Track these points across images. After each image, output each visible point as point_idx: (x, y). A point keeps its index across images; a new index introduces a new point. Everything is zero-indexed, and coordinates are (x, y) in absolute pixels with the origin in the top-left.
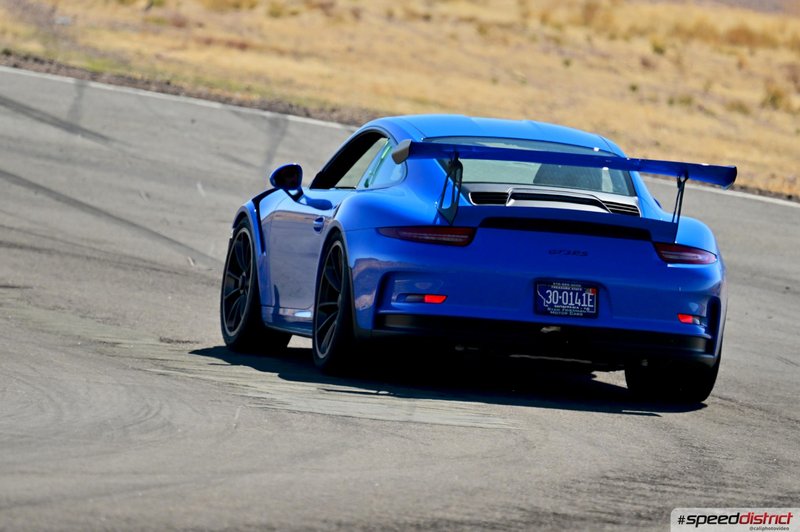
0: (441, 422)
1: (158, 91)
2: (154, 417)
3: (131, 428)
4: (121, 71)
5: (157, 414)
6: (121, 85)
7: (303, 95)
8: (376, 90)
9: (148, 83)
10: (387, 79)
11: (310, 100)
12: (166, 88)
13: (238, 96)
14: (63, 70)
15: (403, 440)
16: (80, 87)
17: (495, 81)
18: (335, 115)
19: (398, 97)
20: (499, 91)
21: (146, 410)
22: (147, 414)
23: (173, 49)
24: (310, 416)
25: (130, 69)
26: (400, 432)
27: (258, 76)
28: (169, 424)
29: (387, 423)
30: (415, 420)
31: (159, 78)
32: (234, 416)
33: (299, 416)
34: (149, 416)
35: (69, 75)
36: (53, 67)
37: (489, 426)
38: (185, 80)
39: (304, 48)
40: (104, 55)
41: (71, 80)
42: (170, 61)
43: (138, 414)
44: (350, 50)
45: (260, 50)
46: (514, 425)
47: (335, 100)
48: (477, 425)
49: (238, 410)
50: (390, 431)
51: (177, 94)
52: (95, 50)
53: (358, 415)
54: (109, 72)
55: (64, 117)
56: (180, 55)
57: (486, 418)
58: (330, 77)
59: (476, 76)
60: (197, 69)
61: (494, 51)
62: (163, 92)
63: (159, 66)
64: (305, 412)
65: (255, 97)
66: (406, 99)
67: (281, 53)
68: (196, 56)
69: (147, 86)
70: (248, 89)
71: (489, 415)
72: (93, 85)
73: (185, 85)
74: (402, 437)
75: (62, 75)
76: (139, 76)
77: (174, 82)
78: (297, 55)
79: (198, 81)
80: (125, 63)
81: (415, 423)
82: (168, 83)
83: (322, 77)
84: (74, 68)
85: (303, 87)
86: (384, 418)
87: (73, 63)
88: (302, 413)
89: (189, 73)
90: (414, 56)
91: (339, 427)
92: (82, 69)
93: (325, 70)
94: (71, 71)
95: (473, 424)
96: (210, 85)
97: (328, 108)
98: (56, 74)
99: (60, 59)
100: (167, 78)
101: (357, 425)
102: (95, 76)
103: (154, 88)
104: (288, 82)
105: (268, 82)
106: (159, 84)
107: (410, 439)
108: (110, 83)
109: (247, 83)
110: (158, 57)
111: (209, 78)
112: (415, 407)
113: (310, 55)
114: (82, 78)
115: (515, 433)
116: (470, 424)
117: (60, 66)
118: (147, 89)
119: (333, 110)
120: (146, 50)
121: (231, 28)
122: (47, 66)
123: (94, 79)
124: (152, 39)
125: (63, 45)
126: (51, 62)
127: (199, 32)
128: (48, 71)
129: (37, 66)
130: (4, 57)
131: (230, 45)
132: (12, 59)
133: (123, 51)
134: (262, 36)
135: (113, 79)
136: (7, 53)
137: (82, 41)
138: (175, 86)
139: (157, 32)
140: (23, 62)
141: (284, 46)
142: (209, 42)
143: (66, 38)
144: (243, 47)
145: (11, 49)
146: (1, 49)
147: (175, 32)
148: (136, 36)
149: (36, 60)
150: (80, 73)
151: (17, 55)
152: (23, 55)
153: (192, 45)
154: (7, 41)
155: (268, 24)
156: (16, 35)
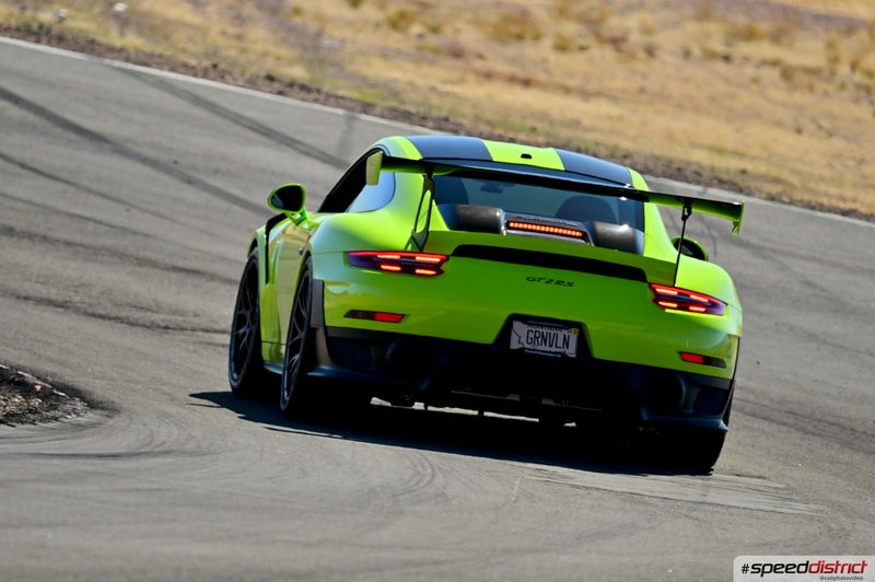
0: (737, 505)
1: (435, 128)
2: (426, 485)
3: (401, 497)
4: (393, 103)
5: (429, 482)
6: (395, 118)
7: (590, 136)
8: (670, 136)
9: (424, 118)
10: (682, 124)
11: (598, 144)
12: (443, 124)
13: (522, 136)
14: (332, 100)
15: (697, 522)
16: (351, 119)
17: (799, 131)
18: (628, 161)
19: (694, 145)
20: (805, 143)
21: (417, 478)
22: (418, 483)
23: (450, 82)
24: (595, 493)
25: (403, 102)
26: (694, 514)
27: (543, 116)
28: (443, 493)
29: (679, 503)
30: (709, 500)
31: (435, 113)
32: (513, 489)
33: (582, 492)
34: (420, 485)
35: (339, 106)
36: (322, 97)
37: (791, 511)
38: (464, 116)
39: (592, 86)
40: (373, 86)
41: (340, 112)
42: (448, 94)
43: (408, 482)
44: (642, 90)
45: (544, 86)
46: (817, 511)
47: (626, 145)
48: (777, 509)
49: (517, 483)
50: (684, 512)
51: (455, 132)
52: (365, 79)
53: (648, 493)
54: (382, 104)
55: (332, 152)
56: (457, 89)
57: (787, 502)
58: (620, 118)
59: (779, 124)
60: (475, 106)
61: (798, 97)
62: (440, 129)
63: (434, 100)
64: (590, 488)
65: (540, 139)
66: (701, 146)
67: (567, 91)
68: (474, 91)
69: (422, 122)
70: (533, 130)
71: (791, 500)
72: (365, 117)
73: (466, 122)
74: (696, 519)
75: (331, 106)
76: (413, 110)
77: (452, 119)
78: (585, 94)
79: (477, 118)
80: (395, 94)
81: (710, 504)
82: (447, 120)
83: (610, 118)
84: (342, 98)
85: (587, 130)
86: (676, 497)
87: (341, 93)
88: (587, 488)
89: (466, 109)
90: (713, 99)
91: (628, 506)
92: (351, 100)
93: (615, 111)
94: (341, 101)
95: (773, 509)
96: (490, 123)
97: (620, 154)
98: (324, 104)
99: (326, 88)
100: (444, 114)
101: (647, 504)
102: (367, 108)
103: (430, 124)
104: (575, 123)
105: (552, 123)
106: (438, 120)
107: (705, 522)
108: (382, 117)
109: (531, 123)
110: (433, 89)
111: (489, 116)
112: (710, 486)
113: (599, 94)
114: (352, 109)
115: (818, 521)
116: (771, 508)
117: (329, 96)
118: (423, 126)
119: (625, 157)
120: (419, 81)
121: (513, 61)
122: (314, 95)
123: (365, 112)
124: (426, 70)
125: (330, 71)
126: (319, 91)
127: (479, 64)
128: (316, 101)
129: (303, 94)
130: (267, 82)
131: (512, 79)
132: (276, 85)
133: (395, 81)
134: (547, 71)
135: (386, 113)
136: (270, 78)
137: (351, 68)
138: (454, 124)
139: (432, 63)
140: (287, 90)
141: (571, 83)
142: (489, 76)
143: (333, 64)
144: (527, 83)
145: (275, 75)
146: (263, 74)
147: (451, 62)
148: (409, 66)
149: (303, 88)
150: (351, 104)
151: (280, 81)
152: (288, 81)
153: (471, 78)
154: (269, 66)
155: (554, 58)
156: (278, 58)
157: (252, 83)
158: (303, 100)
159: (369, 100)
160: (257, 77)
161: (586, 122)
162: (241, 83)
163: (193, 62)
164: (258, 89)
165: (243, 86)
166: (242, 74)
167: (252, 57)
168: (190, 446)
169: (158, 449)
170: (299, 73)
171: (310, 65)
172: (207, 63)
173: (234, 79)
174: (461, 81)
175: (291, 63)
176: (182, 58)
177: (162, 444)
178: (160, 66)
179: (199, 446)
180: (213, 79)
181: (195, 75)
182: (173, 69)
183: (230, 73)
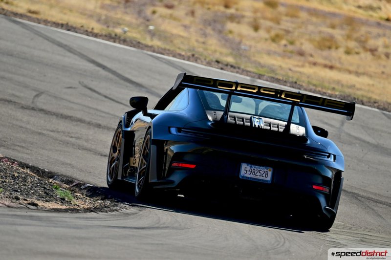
1: (290, 87)
2: (281, 246)
3: (270, 251)
4: (272, 75)
5: (283, 245)
6: (273, 82)
7: (359, 93)
9: (285, 82)
11: (363, 96)
12: (294, 85)
13: (329, 92)
14: (245, 73)
16: (253, 81)
21: (277, 243)
22: (278, 245)
23: (297, 66)
25: (276, 74)
27: (338, 82)
28: (289, 250)
31: (291, 80)
32: (320, 249)
35: (247, 75)
36: (240, 71)
38: (303, 82)
39: (361, 70)
40: (262, 66)
41: (248, 78)
42: (297, 72)
43: (273, 244)
44: (383, 73)
45: (340, 70)
47: (375, 97)
49: (322, 247)
51: (299, 88)
52: (260, 64)
54: (267, 75)
56: (301, 70)
58: (373, 85)
60: (308, 77)
62: (293, 87)
63: (290, 74)
65: (337, 93)
67: (350, 72)
68: (308, 70)
69: (285, 83)
70: (334, 89)
72: (260, 81)
73: (304, 84)
75: (244, 75)
76: (281, 78)
77: (298, 83)
78: (357, 74)
79: (309, 83)
80: (273, 71)
82: (296, 83)
83: (368, 85)
84: (250, 72)
85: (358, 89)
87: (249, 69)
89: (304, 79)
92: (254, 73)
93: (371, 82)
94: (249, 73)
96: (314, 85)
97: (372, 101)
98: (240, 74)
99: (242, 67)
100: (294, 80)
102: (260, 76)
103: (289, 85)
104: (353, 86)
105: (342, 86)
108: (267, 81)
109: (333, 86)
110: (290, 70)
111: (314, 82)
113: (364, 74)
114: (254, 77)
117: (243, 70)
118: (285, 85)
119: (375, 102)
120: (284, 65)
121: (326, 58)
122: (237, 70)
123: (260, 78)
124: (287, 60)
125: (244, 60)
126: (239, 68)
127: (311, 59)
128: (237, 72)
129: (232, 69)
130: (216, 63)
131: (325, 66)
132: (220, 65)
133: (273, 65)
134: (340, 63)
135: (269, 79)
136: (218, 62)
137: (253, 59)
138: (299, 85)
139: (289, 58)
140: (225, 67)
141: (351, 68)
142: (315, 64)
143: (245, 56)
144: (331, 68)
145: (219, 60)
146: (214, 60)
147: (299, 58)
148: (279, 58)
149: (232, 66)
150: (253, 75)
151: (222, 64)
152: (226, 63)
153: (307, 64)
154: (217, 56)
155: (344, 57)
156: (221, 53)
157: (209, 64)
158: (232, 72)
159: (261, 73)
160: (212, 61)
161: (358, 86)
162: (205, 63)
163: (183, 53)
164: (212, 67)
165: (205, 65)
166: (205, 60)
167: (210, 52)
168: (176, 225)
169: (162, 226)
170: (230, 60)
171: (235, 57)
172: (189, 54)
173: (202, 62)
174: (303, 66)
175: (227, 55)
176: (178, 51)
177: (164, 224)
178: (168, 55)
179: (180, 225)
180: (192, 62)
181: (184, 59)
182: (174, 56)
183: (200, 59)
